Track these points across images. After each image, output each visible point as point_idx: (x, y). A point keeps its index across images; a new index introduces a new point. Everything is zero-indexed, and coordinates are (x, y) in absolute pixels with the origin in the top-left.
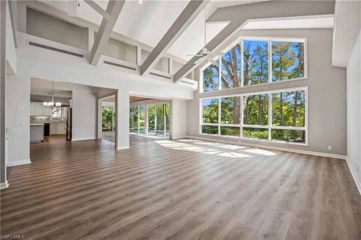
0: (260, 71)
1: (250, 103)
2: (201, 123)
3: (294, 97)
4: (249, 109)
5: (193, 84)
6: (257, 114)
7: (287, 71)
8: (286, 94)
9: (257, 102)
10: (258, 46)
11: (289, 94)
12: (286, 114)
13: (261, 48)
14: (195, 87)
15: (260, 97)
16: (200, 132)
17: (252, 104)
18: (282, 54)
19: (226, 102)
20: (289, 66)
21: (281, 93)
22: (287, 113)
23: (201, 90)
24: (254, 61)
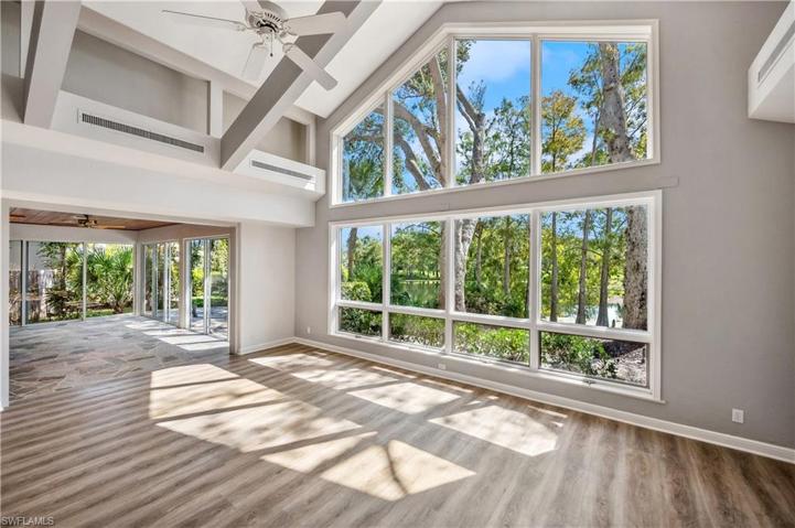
0: (509, 159)
1: (485, 234)
2: (336, 299)
3: (580, 223)
4: (484, 249)
5: (307, 177)
6: (502, 261)
7: (568, 163)
8: (564, 216)
9: (501, 232)
10: (505, 101)
11: (569, 216)
12: (563, 261)
13: (510, 105)
14: (313, 187)
15: (509, 224)
16: (333, 328)
17: (491, 238)
18: (557, 123)
19: (431, 233)
20: (571, 153)
21: (555, 214)
22: (566, 260)
23: (336, 199)
24: (496, 137)
